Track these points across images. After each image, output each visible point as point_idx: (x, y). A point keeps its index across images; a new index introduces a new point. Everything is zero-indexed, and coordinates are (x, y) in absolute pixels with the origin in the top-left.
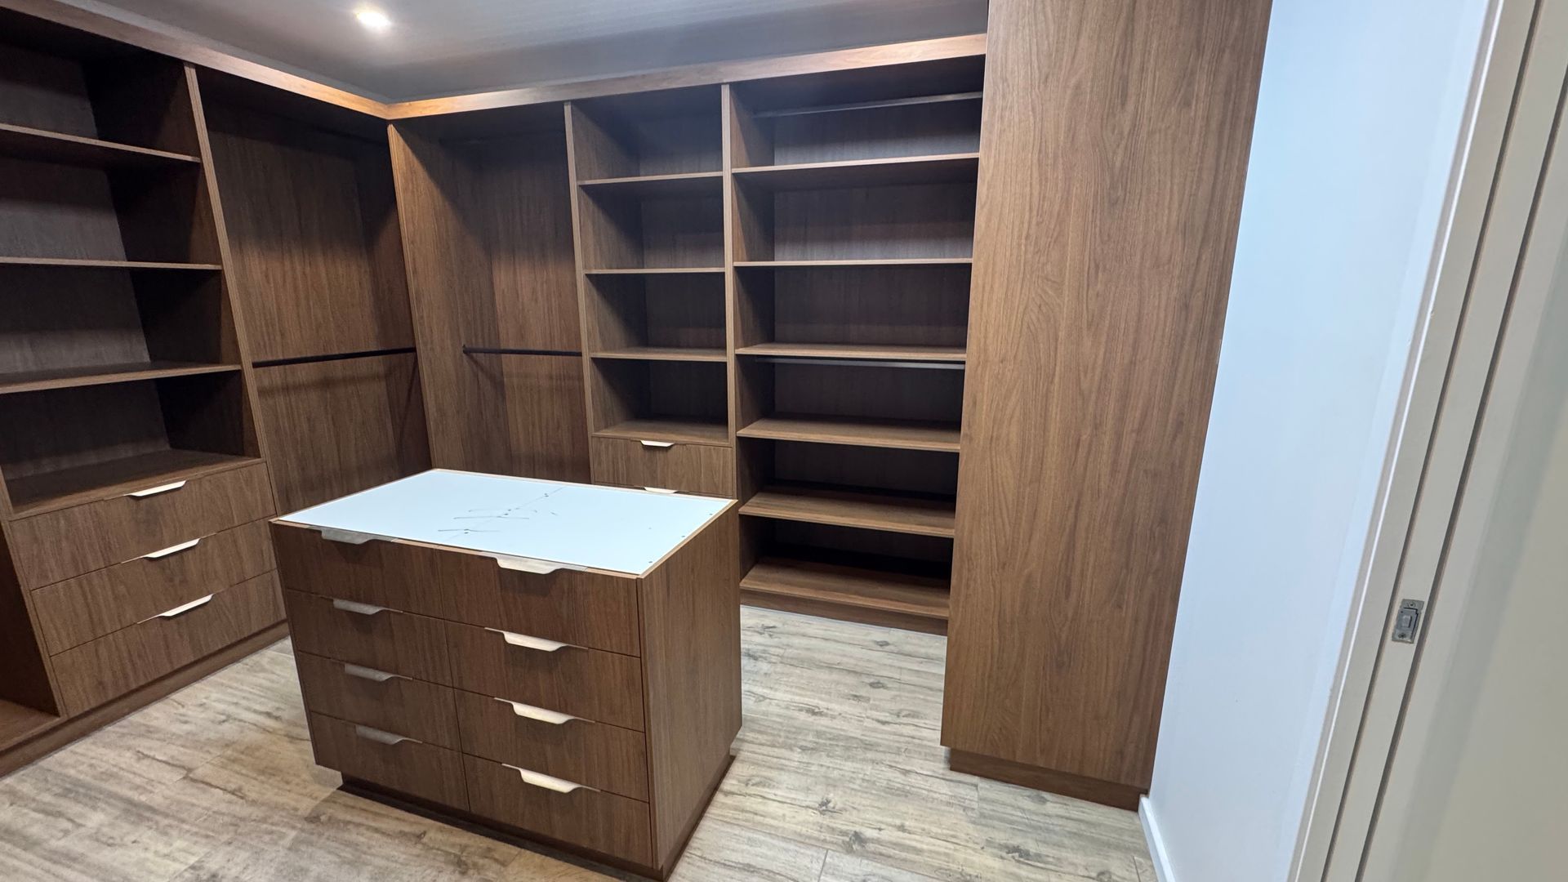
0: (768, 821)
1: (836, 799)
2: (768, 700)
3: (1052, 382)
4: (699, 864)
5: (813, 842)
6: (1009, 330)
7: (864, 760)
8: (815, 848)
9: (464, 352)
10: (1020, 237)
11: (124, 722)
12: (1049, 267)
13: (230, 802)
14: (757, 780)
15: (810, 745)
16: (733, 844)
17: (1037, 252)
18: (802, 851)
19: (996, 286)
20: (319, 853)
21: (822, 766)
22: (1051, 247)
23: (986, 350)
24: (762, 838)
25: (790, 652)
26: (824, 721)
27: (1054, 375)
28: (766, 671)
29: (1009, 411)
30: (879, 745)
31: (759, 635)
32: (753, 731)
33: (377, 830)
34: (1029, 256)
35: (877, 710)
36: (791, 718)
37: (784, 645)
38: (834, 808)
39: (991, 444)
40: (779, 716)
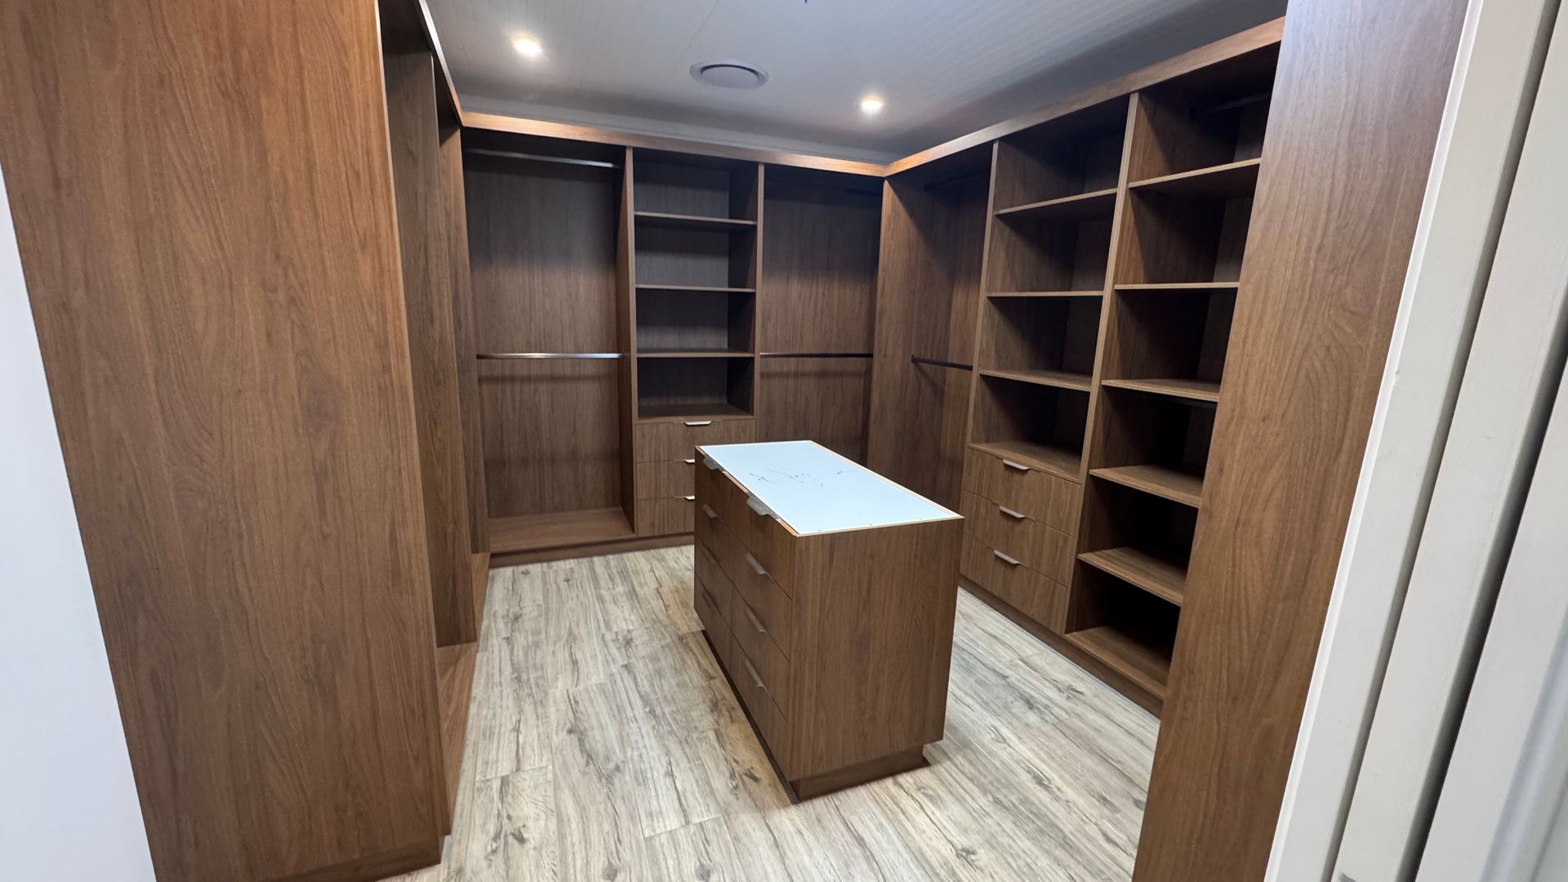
0: (908, 825)
1: (983, 856)
2: (1006, 745)
3: (1336, 458)
4: (832, 811)
5: (927, 867)
6: (1279, 377)
7: (1047, 852)
8: (923, 873)
9: (912, 361)
10: (1309, 249)
11: (657, 551)
12: (1348, 291)
13: (661, 610)
14: (931, 792)
15: (1006, 803)
16: (866, 818)
17: (1333, 271)
18: (912, 866)
19: (1267, 318)
20: (670, 656)
21: (999, 825)
22: (1355, 263)
23: (1243, 402)
24: (891, 831)
25: (1076, 723)
26: (1041, 794)
27: (1340, 450)
28: (1029, 723)
29: (1265, 489)
30: (1079, 852)
31: (1056, 690)
32: (965, 757)
33: (698, 662)
34: (1320, 276)
35: (1115, 825)
36: (1012, 771)
37: (1074, 713)
38: (973, 861)
39: (1236, 528)
40: (1003, 763)
